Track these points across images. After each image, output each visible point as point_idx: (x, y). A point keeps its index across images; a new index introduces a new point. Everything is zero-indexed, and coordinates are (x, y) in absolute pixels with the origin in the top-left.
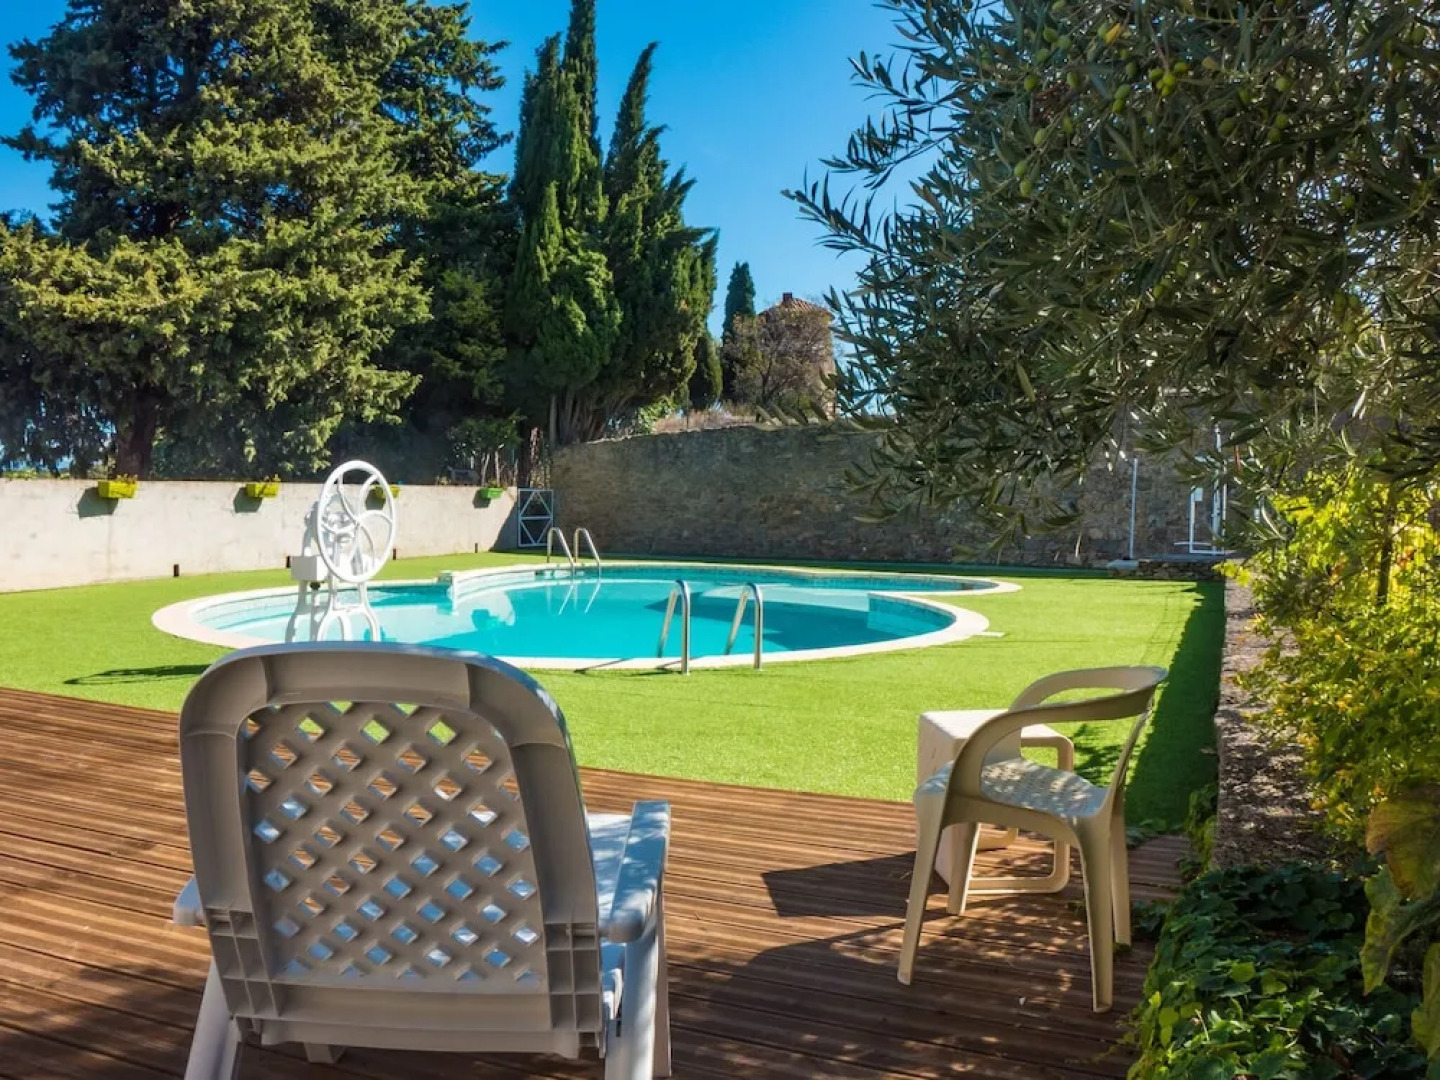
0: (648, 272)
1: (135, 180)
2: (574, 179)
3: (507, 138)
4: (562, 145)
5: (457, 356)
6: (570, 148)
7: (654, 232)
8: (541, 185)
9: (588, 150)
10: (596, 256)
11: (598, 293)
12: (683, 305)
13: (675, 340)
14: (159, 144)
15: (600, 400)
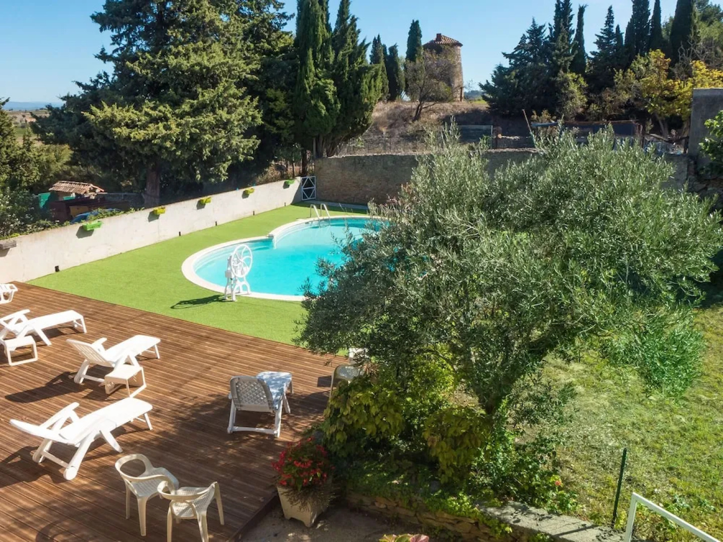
0: (351, 86)
1: (147, 73)
2: (320, 46)
3: (292, 16)
4: (314, 31)
5: (274, 125)
6: (317, 32)
7: (354, 67)
8: (306, 49)
9: (325, 30)
10: (329, 81)
11: (330, 97)
12: (366, 100)
13: (363, 115)
14: (154, 57)
15: (333, 139)
